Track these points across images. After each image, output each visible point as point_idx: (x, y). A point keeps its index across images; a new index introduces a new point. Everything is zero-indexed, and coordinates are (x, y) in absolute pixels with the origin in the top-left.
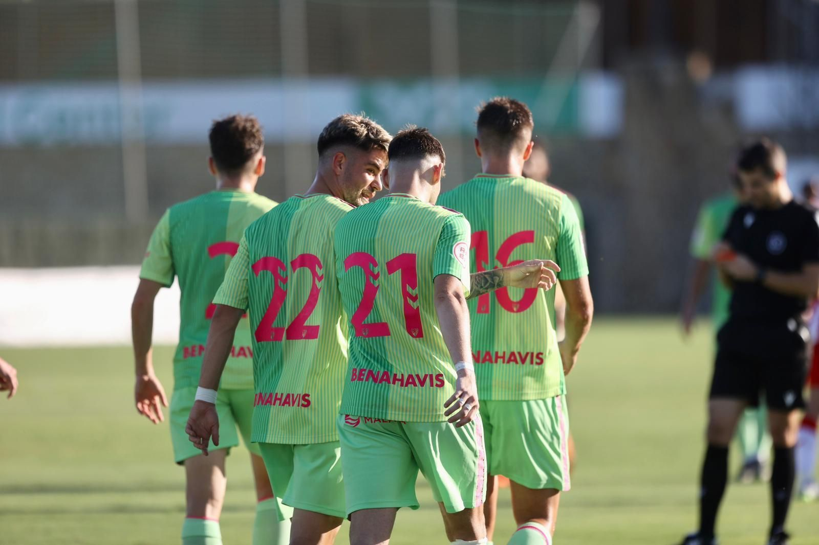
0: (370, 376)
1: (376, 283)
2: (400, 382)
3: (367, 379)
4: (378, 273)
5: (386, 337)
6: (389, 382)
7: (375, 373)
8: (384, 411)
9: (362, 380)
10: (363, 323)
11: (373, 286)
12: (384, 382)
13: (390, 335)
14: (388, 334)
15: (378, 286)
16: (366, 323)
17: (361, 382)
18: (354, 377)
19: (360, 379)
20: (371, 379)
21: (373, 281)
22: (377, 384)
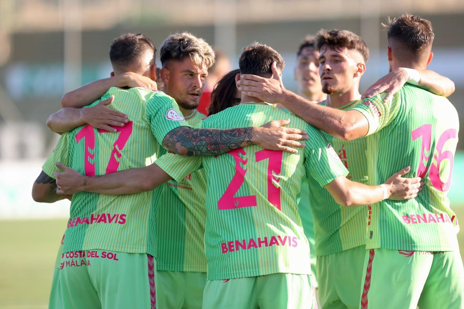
0: (239, 245)
1: (245, 167)
2: (264, 244)
3: (237, 249)
4: (247, 159)
5: (253, 207)
6: (256, 247)
7: (241, 241)
8: (257, 270)
9: (233, 250)
10: (234, 197)
11: (242, 169)
12: (252, 247)
13: (256, 206)
14: (255, 204)
15: (246, 170)
16: (237, 196)
17: (233, 252)
18: (225, 250)
19: (231, 250)
20: (240, 248)
21: (242, 165)
22: (246, 250)
